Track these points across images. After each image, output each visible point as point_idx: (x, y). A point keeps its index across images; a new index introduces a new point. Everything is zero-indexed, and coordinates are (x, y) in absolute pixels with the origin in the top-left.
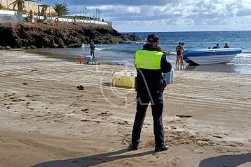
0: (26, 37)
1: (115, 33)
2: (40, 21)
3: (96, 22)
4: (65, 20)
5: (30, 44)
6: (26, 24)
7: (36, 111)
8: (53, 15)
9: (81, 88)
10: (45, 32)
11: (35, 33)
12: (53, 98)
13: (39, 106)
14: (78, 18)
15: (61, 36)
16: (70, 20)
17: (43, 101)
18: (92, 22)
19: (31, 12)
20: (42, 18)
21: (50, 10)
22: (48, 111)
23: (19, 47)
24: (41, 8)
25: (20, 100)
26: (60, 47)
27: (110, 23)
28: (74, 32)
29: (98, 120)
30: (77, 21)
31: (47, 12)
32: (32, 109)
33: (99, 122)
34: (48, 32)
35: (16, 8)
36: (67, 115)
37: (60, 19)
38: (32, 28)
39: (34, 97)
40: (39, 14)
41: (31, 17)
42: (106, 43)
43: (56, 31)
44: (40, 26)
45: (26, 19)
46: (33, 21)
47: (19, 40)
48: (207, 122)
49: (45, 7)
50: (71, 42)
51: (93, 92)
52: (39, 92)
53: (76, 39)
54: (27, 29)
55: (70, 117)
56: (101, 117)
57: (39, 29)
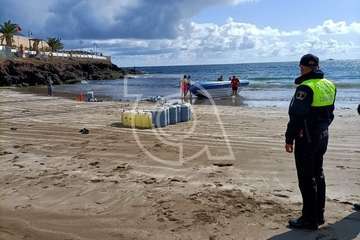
0: (17, 74)
1: (115, 68)
2: (32, 56)
3: (95, 57)
4: (60, 55)
5: (21, 81)
6: (16, 60)
7: (27, 169)
8: (47, 50)
9: (85, 131)
10: (38, 68)
11: (27, 69)
12: (51, 148)
13: (31, 161)
14: (74, 53)
15: (57, 72)
16: (66, 55)
17: (37, 153)
18: (90, 56)
19: (21, 47)
20: (33, 53)
21: (43, 44)
22: (44, 168)
23: (8, 85)
24: (32, 42)
25: (5, 153)
26: (56, 83)
27: (109, 58)
28: (70, 67)
29: (115, 178)
30: (74, 55)
31: (40, 46)
32: (21, 167)
33: (116, 182)
34: (42, 68)
35: (5, 42)
36: (71, 173)
37: (54, 54)
38: (23, 64)
39: (25, 148)
40: (31, 49)
41: (22, 52)
42: (106, 78)
43: (50, 66)
44: (33, 61)
45: (16, 54)
46: (24, 56)
47: (8, 77)
48: (256, 172)
49: (37, 41)
50: (68, 78)
51: (100, 135)
52: (32, 140)
53: (73, 74)
54: (17, 65)
55: (75, 176)
56: (118, 173)
57: (32, 65)
